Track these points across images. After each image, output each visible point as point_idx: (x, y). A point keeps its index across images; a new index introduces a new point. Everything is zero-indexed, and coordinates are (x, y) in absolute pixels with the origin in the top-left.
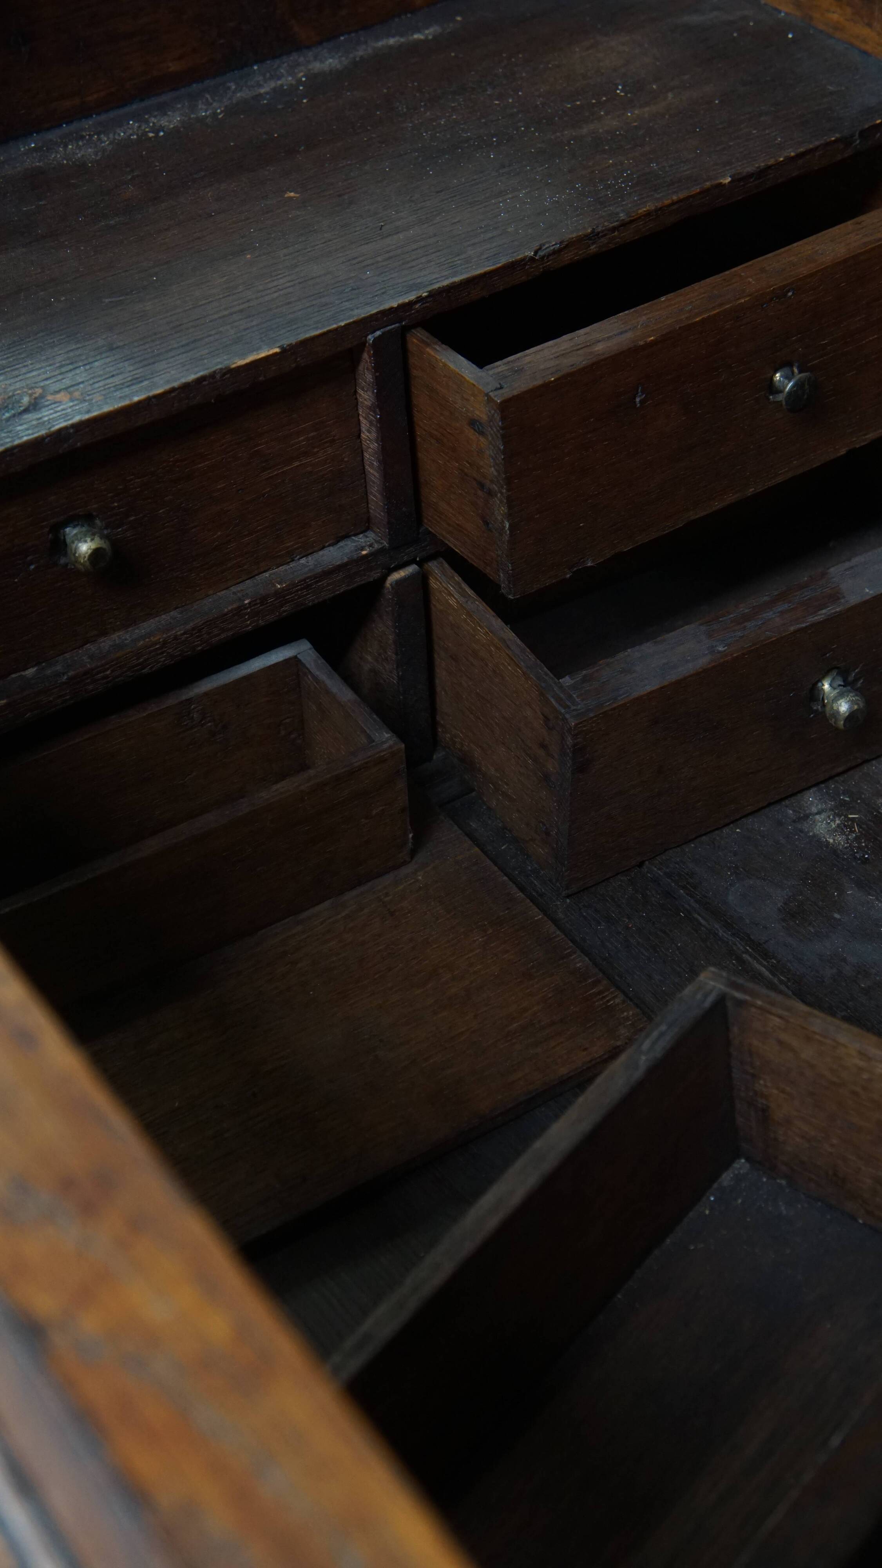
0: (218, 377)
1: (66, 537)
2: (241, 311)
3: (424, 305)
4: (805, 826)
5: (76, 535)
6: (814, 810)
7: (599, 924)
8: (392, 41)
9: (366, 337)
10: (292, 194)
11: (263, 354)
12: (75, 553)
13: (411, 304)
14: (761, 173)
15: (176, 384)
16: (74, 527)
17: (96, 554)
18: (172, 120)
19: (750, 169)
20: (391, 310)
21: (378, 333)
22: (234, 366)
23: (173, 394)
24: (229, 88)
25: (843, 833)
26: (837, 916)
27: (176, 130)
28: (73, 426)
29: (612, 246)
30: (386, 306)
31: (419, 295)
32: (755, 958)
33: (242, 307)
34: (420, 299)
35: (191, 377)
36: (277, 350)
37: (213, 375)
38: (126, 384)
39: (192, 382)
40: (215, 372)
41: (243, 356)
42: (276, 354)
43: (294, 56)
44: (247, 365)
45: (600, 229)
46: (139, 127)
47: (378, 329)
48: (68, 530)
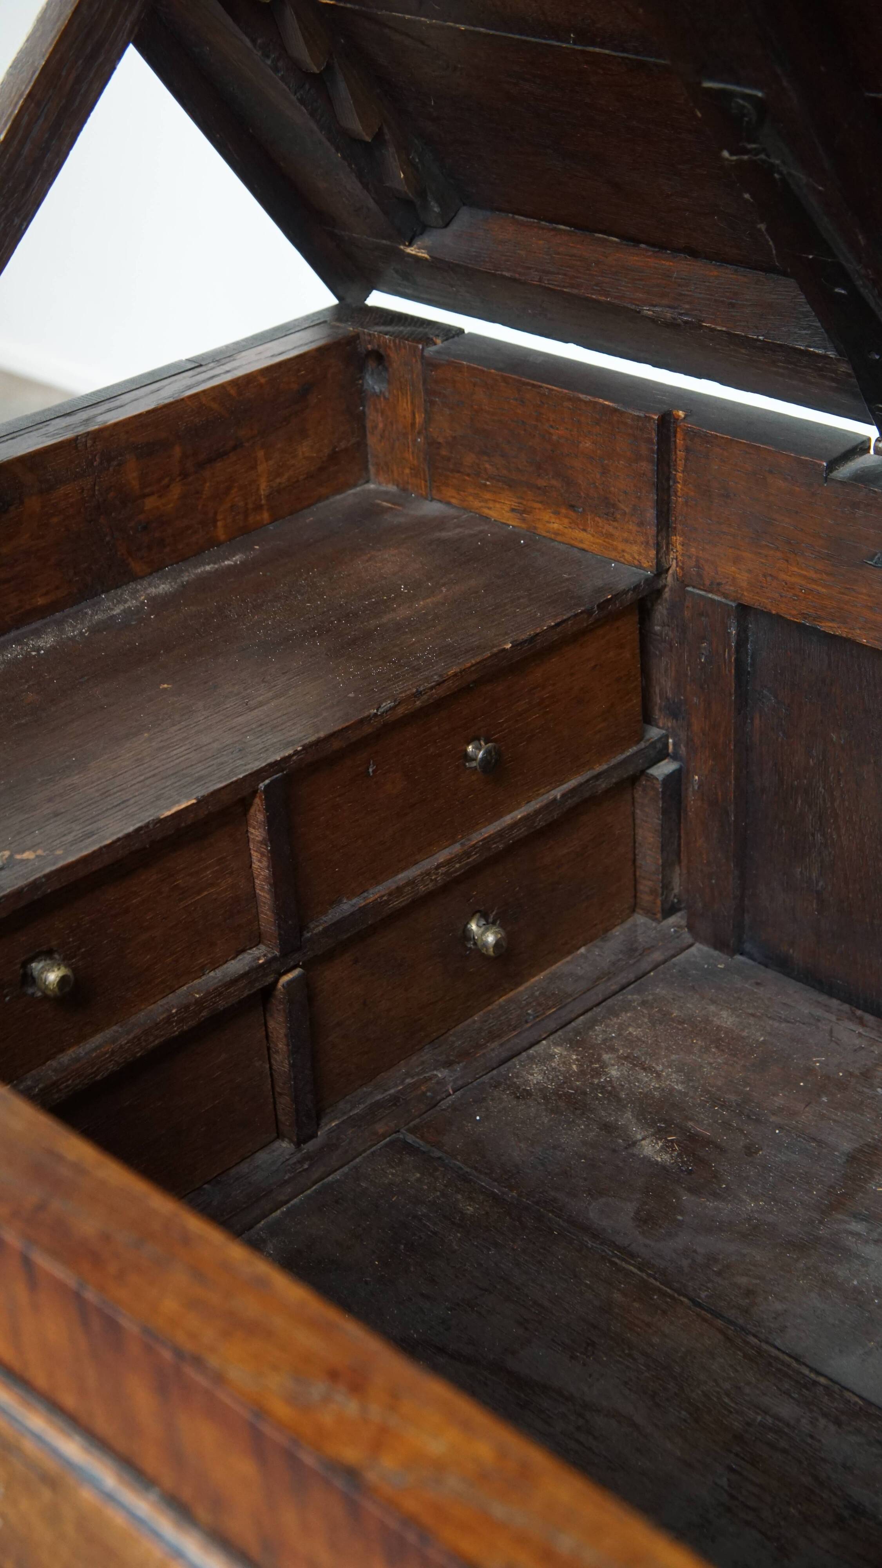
0: (151, 826)
1: (33, 971)
2: (154, 775)
3: (300, 757)
4: (635, 1151)
5: (42, 967)
6: (639, 1137)
7: (489, 1250)
8: (208, 568)
9: (258, 785)
10: (166, 686)
11: (183, 806)
12: (45, 981)
13: (290, 756)
14: (532, 639)
15: (120, 835)
16: (39, 962)
17: (63, 980)
18: (47, 641)
19: (524, 637)
20: (276, 763)
21: (267, 782)
22: (162, 817)
23: (118, 843)
24: (86, 613)
25: (667, 1152)
26: (680, 1218)
27: (53, 648)
28: (45, 876)
29: (431, 701)
30: (271, 760)
31: (295, 749)
32: (623, 1260)
33: (152, 773)
34: (296, 753)
35: (131, 829)
36: (194, 801)
37: (147, 825)
38: (79, 840)
39: (133, 832)
40: (148, 823)
41: (168, 808)
42: (193, 804)
43: (132, 585)
44: (172, 815)
45: (422, 688)
46: (22, 649)
47: (267, 778)
48: (33, 965)
